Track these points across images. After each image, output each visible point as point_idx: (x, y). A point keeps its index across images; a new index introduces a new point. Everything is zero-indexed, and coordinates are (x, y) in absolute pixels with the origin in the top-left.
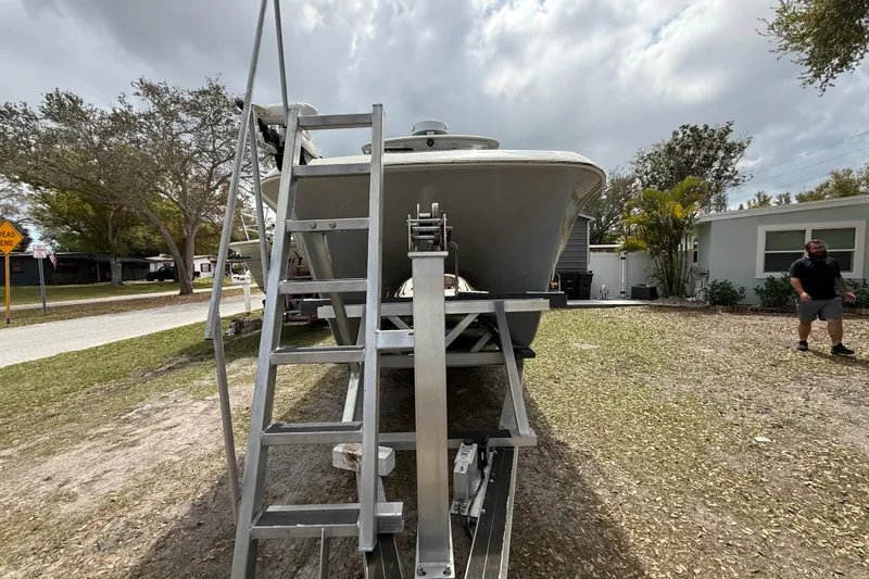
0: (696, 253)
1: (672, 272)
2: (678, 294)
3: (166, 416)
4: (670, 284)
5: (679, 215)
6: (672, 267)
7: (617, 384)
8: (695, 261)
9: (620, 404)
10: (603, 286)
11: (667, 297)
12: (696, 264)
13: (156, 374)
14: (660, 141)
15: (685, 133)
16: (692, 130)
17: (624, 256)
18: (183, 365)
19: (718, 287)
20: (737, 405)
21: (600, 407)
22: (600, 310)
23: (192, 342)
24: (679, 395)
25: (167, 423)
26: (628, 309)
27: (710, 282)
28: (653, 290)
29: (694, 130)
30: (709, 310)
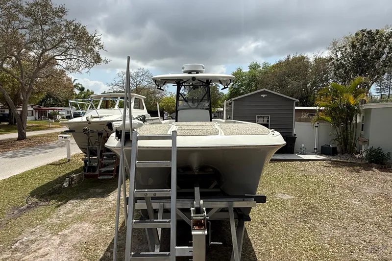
0: (363, 125)
1: (347, 137)
2: (350, 153)
3: (38, 247)
4: (346, 145)
5: (352, 102)
6: (347, 135)
7: (299, 228)
8: (362, 130)
9: (298, 245)
10: (303, 145)
11: (343, 154)
12: (363, 133)
13: (22, 212)
14: (348, 35)
15: (363, 35)
16: (368, 33)
17: (317, 125)
18: (36, 204)
19: (374, 151)
20: (361, 247)
21: (286, 246)
22: (299, 162)
23: (37, 186)
24: (332, 238)
25: (41, 252)
26: (317, 163)
27: (369, 148)
28: (334, 149)
29: (369, 33)
30: (367, 167)
